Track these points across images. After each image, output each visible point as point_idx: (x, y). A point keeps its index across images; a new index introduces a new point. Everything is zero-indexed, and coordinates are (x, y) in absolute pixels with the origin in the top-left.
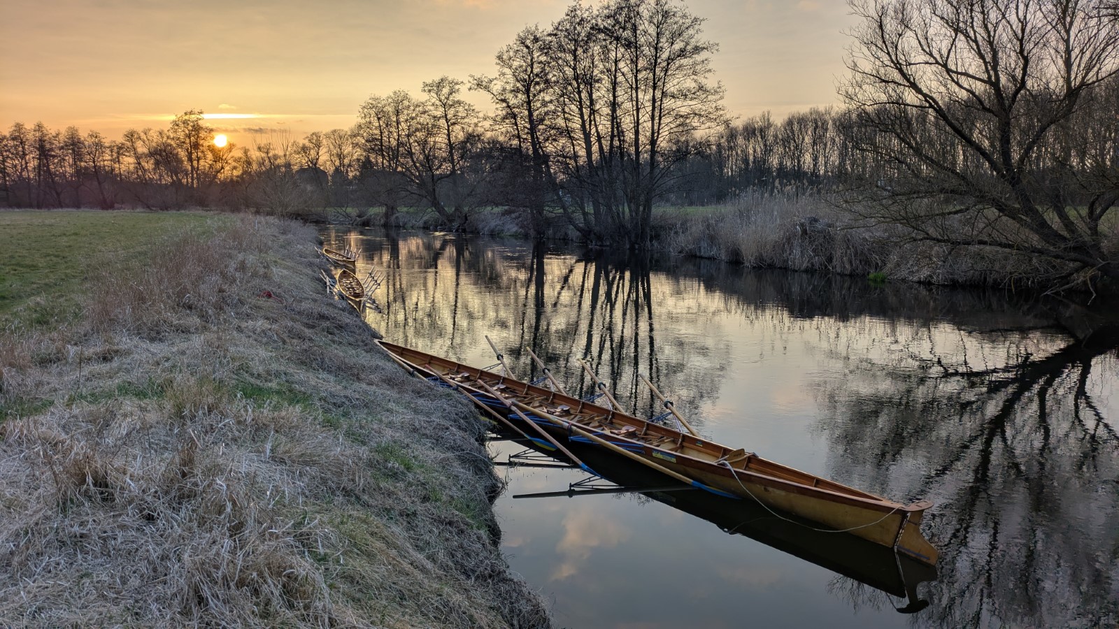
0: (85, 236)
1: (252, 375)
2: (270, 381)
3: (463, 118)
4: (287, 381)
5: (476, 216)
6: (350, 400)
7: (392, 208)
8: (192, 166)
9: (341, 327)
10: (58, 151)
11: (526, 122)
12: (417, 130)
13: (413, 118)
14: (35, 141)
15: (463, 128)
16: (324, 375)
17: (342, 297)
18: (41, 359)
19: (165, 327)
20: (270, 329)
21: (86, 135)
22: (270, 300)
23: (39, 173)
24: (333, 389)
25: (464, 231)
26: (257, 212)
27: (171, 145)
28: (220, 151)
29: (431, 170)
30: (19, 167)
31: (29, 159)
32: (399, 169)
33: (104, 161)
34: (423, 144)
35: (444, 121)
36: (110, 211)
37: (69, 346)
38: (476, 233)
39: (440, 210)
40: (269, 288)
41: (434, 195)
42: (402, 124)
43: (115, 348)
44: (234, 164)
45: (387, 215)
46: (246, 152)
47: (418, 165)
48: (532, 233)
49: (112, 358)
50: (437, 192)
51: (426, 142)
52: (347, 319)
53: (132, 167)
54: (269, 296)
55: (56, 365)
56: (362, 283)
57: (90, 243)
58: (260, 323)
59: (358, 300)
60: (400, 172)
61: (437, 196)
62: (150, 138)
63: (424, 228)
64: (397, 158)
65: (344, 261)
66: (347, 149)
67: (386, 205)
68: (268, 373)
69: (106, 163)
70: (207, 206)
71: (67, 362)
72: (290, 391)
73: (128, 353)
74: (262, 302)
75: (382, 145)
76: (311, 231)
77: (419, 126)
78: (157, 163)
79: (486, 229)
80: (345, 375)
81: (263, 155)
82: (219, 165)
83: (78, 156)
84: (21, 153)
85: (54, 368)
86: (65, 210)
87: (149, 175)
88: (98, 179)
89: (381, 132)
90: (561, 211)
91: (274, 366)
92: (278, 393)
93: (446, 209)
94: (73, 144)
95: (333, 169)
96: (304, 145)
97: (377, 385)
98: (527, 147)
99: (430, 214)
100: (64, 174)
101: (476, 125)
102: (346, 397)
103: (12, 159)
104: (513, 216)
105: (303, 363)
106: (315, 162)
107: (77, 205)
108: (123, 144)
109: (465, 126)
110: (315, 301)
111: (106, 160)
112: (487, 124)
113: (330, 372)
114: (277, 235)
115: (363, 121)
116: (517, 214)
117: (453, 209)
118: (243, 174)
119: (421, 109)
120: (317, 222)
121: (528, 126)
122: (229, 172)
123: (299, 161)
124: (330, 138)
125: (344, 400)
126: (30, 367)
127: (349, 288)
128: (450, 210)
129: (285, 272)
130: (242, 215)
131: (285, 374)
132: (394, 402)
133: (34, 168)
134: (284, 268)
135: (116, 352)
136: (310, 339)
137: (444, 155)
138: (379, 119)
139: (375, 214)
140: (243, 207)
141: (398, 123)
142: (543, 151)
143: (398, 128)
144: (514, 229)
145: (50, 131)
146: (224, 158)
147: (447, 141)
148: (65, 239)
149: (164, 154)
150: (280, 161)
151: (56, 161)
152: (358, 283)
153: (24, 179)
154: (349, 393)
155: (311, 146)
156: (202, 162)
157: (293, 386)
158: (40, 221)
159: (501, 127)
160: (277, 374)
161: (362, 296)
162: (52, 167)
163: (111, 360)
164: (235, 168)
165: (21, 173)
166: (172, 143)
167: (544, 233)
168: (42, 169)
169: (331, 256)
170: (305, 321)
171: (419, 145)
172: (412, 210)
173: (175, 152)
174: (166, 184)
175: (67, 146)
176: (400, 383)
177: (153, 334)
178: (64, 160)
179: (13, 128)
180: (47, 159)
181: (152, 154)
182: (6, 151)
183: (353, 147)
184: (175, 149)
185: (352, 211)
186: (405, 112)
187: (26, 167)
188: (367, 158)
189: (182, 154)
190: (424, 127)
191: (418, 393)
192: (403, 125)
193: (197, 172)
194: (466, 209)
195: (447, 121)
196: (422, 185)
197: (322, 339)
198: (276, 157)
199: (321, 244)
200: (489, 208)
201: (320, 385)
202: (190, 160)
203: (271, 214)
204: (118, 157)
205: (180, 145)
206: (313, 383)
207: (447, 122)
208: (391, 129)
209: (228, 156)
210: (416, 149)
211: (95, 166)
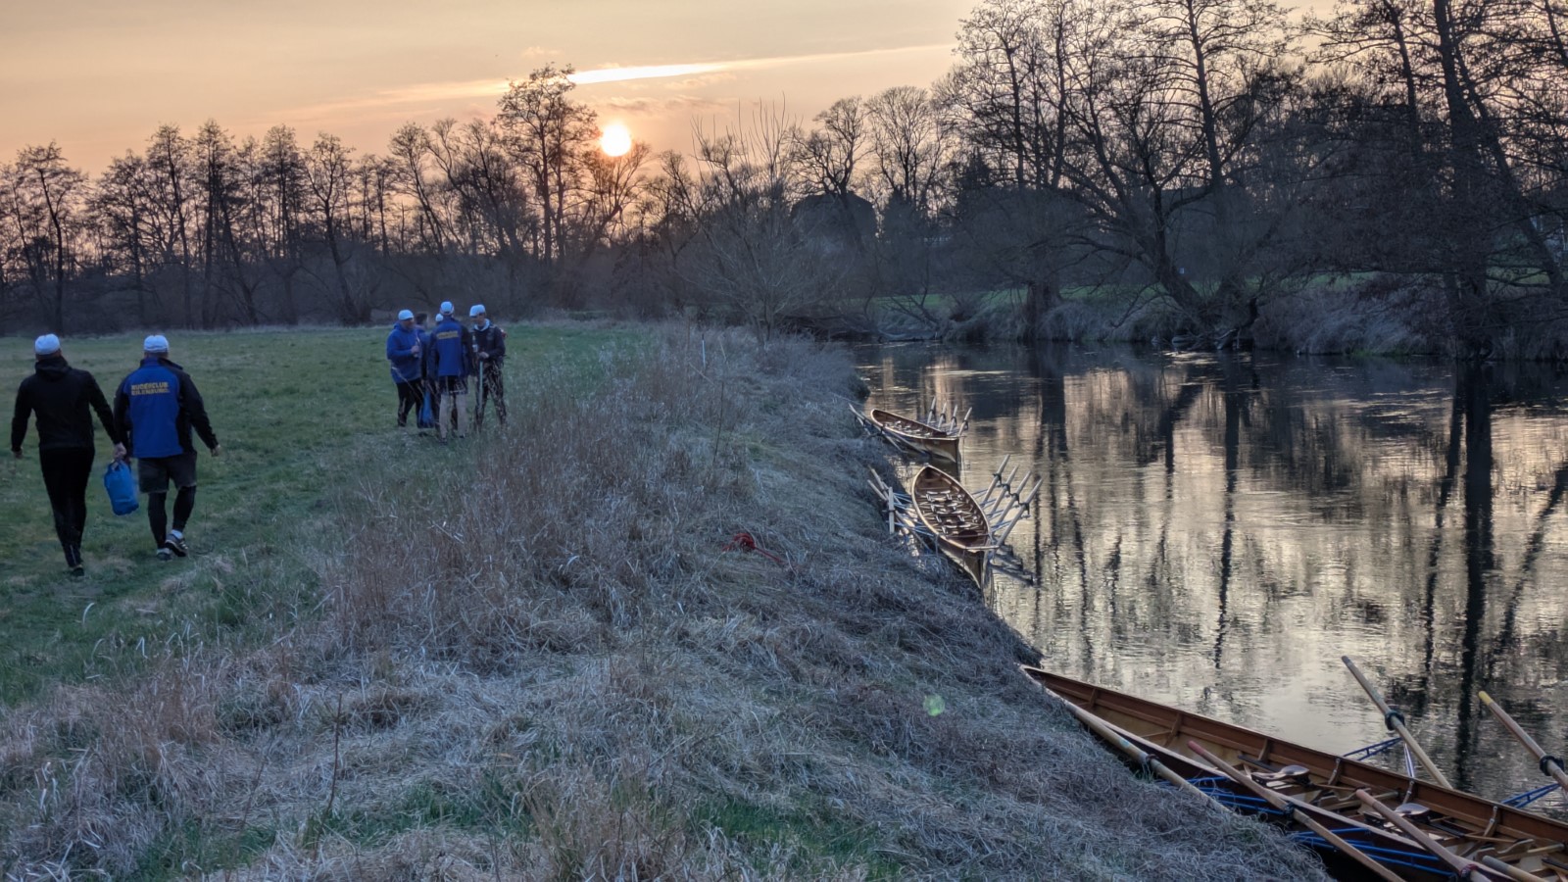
0: (312, 394)
1: (727, 769)
2: (773, 787)
3: (1242, 31)
4: (813, 787)
5: (1283, 302)
6: (978, 845)
7: (1047, 292)
8: (547, 206)
9: (936, 631)
10: (248, 189)
11: (1430, 29)
12: (1114, 74)
13: (1102, 44)
14: (201, 167)
15: (1241, 58)
16: (904, 771)
17: (929, 544)
18: (237, 718)
19: (513, 637)
20: (760, 640)
21: (310, 146)
22: (751, 556)
23: (208, 243)
24: (934, 812)
25: (1248, 345)
26: (703, 319)
27: (498, 159)
28: (612, 165)
29: (1152, 182)
30: (166, 231)
31: (188, 213)
32: (1064, 182)
33: (348, 205)
34: (1132, 109)
35: (1189, 45)
36: (362, 328)
37: (298, 687)
38: (1283, 351)
39: (1180, 290)
40: (748, 525)
41: (1163, 248)
42: (1073, 60)
43: (402, 692)
44: (645, 195)
45: (1031, 311)
46: (673, 162)
47: (1114, 168)
48: (1452, 346)
49: (395, 718)
50: (1169, 241)
51: (1137, 106)
52: (949, 609)
53: (410, 219)
54: (748, 545)
55: (268, 734)
56: (978, 500)
57: (323, 414)
58: (732, 624)
59: (973, 549)
60: (1065, 192)
61: (1169, 251)
62: (452, 144)
63: (1134, 342)
64: (1059, 154)
65: (927, 442)
66: (926, 137)
67: (1031, 284)
68: (766, 761)
69: (352, 210)
70: (580, 306)
71: (294, 728)
72: (826, 818)
73: (430, 705)
74: (731, 562)
75: (1017, 123)
76: (835, 360)
77: (1120, 64)
78: (467, 205)
79: (1313, 339)
80: (959, 770)
81: (717, 169)
82: (607, 204)
83: (292, 198)
84: (171, 198)
85: (263, 741)
86: (262, 330)
87: (450, 236)
88: (335, 254)
89: (1016, 88)
90: (1545, 278)
91: (779, 746)
92: (797, 820)
93: (1195, 285)
94: (282, 169)
95: (887, 193)
96: (815, 135)
97: (1045, 801)
98: (1435, 101)
99: (1153, 304)
100: (261, 241)
101: (1280, 48)
102: (968, 836)
103: (152, 213)
104: (1394, 297)
105: (847, 734)
106: (840, 179)
107: (290, 319)
108: (389, 163)
109: (1248, 54)
110: (862, 556)
111: (351, 204)
112: (1312, 44)
113: (917, 760)
114: (756, 377)
115: (969, 62)
116: (1403, 293)
117: (1216, 286)
118: (666, 220)
119: (1123, 16)
120: (849, 337)
121: (1434, 38)
122: (633, 218)
123: (804, 178)
124: (879, 111)
125: (963, 844)
126: (214, 740)
127: (943, 517)
128: (1206, 287)
129: (781, 478)
130: (666, 328)
131: (808, 766)
132: (1095, 851)
133: (199, 232)
134: (777, 467)
135: (405, 702)
136: (862, 669)
137: (1187, 135)
138: (1010, 52)
139: (1001, 310)
140: (667, 306)
141: (1061, 58)
142: (1482, 108)
143: (1061, 71)
144: (1396, 334)
145: (233, 142)
146: (622, 181)
147: (1196, 99)
148: (268, 404)
149: (484, 181)
150: (760, 182)
151: (245, 212)
152: (968, 504)
153: (177, 260)
154: (974, 821)
155: (833, 135)
156: (570, 197)
157: (831, 799)
158: (210, 359)
159: (1354, 48)
160: (789, 768)
161: (982, 540)
162: (236, 227)
163: (392, 723)
164: (647, 207)
165: (170, 245)
166: (503, 153)
167: (1488, 345)
168: (216, 232)
169: (890, 429)
170: (842, 614)
171: (1118, 115)
172: (1100, 293)
173: (509, 174)
174: (488, 256)
175: (268, 174)
176: (1108, 795)
177: (485, 654)
178: (262, 208)
179: (157, 140)
180: (224, 209)
181: (455, 183)
182: (140, 195)
183: (944, 134)
184: (507, 167)
185: (939, 304)
186: (1082, 28)
187: (182, 230)
188: (977, 160)
189: (524, 177)
190: (1131, 65)
191: (1162, 829)
192: (1076, 64)
193: (557, 221)
194: (1253, 283)
195: (1197, 42)
196: (1127, 223)
197: (888, 666)
198: (746, 171)
199: (862, 395)
200: (1321, 279)
201: (897, 800)
202: (543, 191)
203: (734, 320)
204: (380, 195)
205: (519, 159)
206: (881, 795)
207: (1197, 47)
208: (1044, 78)
209: (629, 177)
210: (1110, 125)
211: (329, 220)
